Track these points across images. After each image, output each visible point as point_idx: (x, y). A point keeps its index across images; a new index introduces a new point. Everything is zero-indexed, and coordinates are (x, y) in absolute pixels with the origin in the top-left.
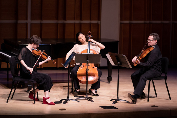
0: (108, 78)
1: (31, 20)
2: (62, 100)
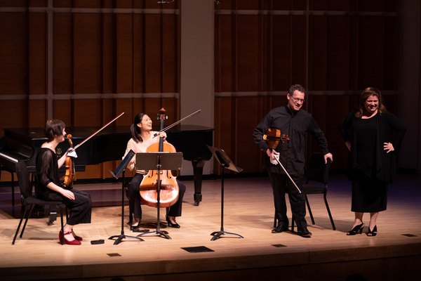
0: (195, 195)
1: (54, 93)
2: (111, 238)
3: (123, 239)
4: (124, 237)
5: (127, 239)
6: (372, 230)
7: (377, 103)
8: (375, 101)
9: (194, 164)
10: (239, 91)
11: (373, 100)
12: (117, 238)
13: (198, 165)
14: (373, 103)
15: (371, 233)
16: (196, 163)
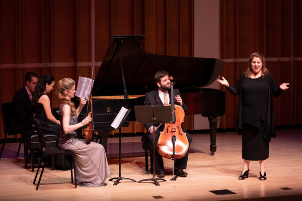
0: (211, 147)
2: (111, 180)
3: (120, 181)
4: (121, 179)
5: (123, 180)
6: (263, 175)
7: (260, 64)
8: (258, 63)
9: (210, 120)
10: (239, 58)
11: (257, 61)
12: (115, 180)
13: (214, 121)
14: (257, 64)
15: (263, 177)
16: (212, 119)
